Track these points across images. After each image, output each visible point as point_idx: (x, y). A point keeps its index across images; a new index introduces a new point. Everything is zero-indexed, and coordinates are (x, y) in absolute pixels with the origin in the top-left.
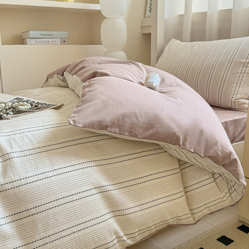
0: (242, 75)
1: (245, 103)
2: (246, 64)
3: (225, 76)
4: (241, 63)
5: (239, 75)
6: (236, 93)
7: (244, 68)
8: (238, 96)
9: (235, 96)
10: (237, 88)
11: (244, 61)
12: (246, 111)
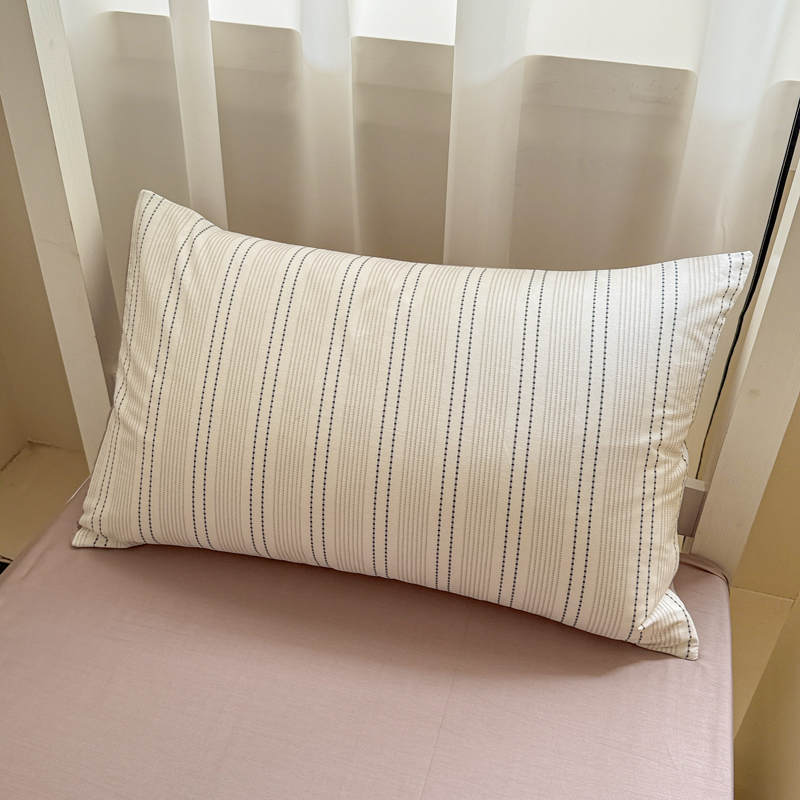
4: (634, 451)
9: (641, 607)
11: (644, 439)
12: (682, 651)
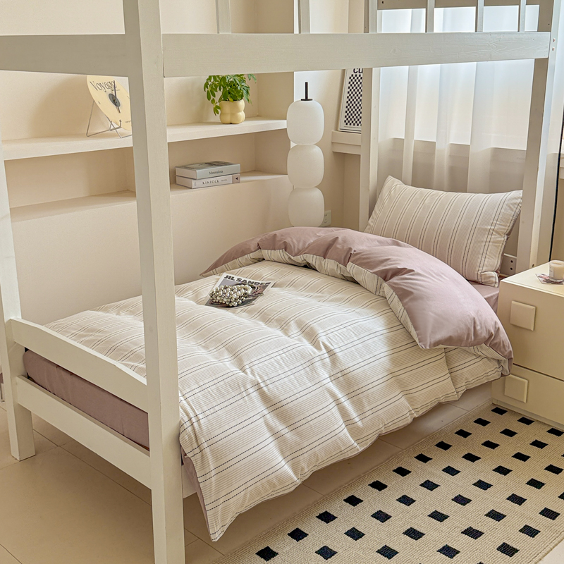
0: (487, 244)
1: (492, 277)
2: (491, 231)
3: (468, 245)
5: (484, 244)
6: (482, 265)
7: (489, 236)
8: (485, 269)
9: (481, 269)
10: (483, 259)
11: (489, 227)
12: (493, 285)
